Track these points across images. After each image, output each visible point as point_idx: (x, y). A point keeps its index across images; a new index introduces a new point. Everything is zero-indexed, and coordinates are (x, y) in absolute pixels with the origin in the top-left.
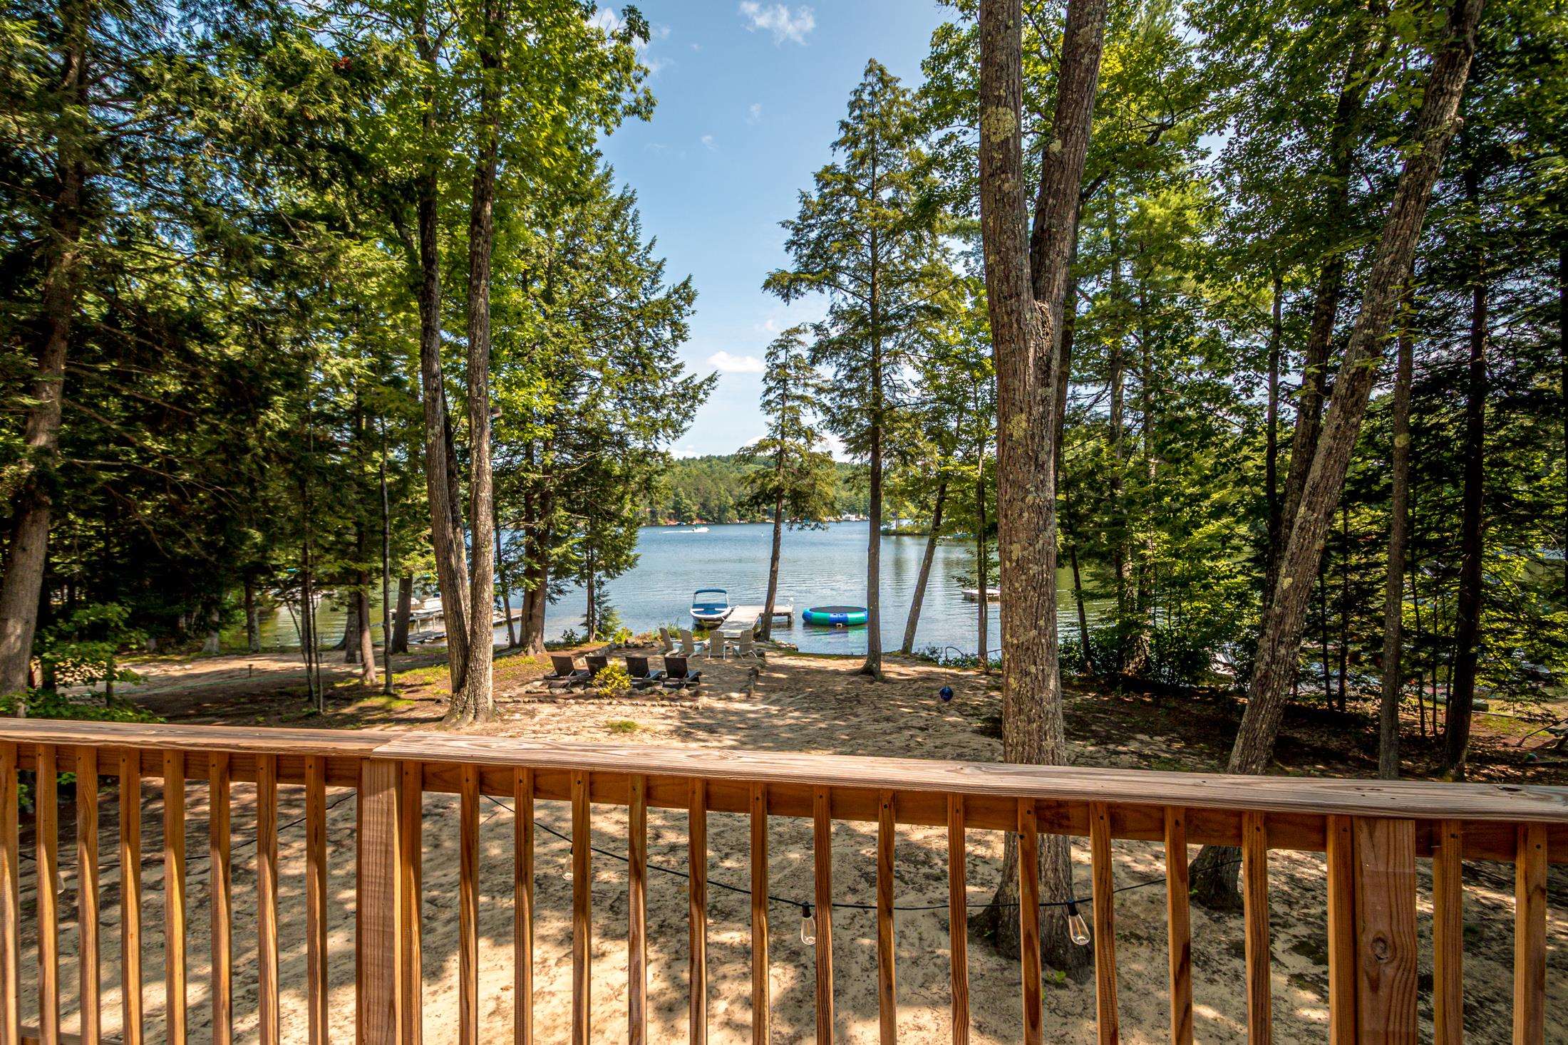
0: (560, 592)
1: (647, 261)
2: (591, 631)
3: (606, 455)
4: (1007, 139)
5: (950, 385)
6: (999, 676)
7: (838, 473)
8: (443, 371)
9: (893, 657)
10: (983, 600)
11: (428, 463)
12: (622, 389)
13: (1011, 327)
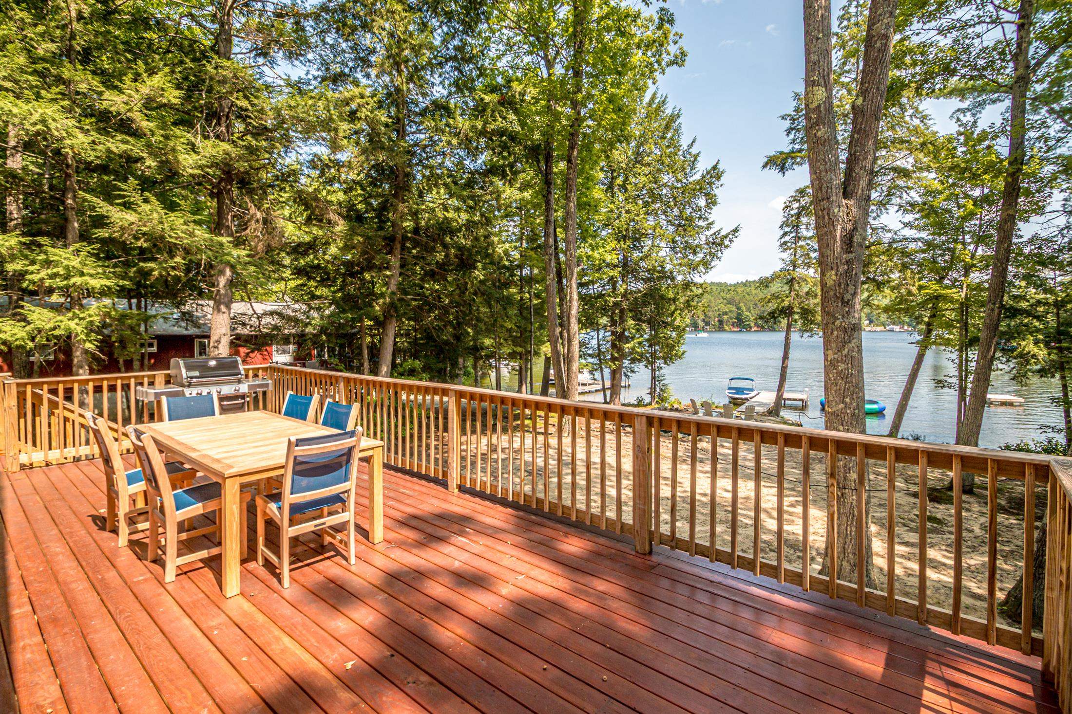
0: (632, 371)
1: (690, 154)
2: (653, 398)
3: (664, 285)
4: (819, 105)
13: (824, 218)
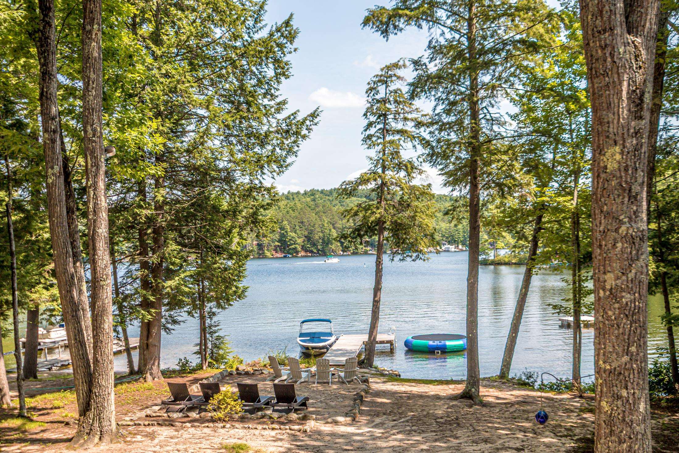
0: (175, 322)
2: (204, 358)
3: (214, 191)
5: (547, 117)
6: (592, 399)
7: (438, 205)
8: (60, 113)
9: (491, 382)
10: (577, 326)
11: (49, 202)
12: (227, 126)
13: (605, 61)
